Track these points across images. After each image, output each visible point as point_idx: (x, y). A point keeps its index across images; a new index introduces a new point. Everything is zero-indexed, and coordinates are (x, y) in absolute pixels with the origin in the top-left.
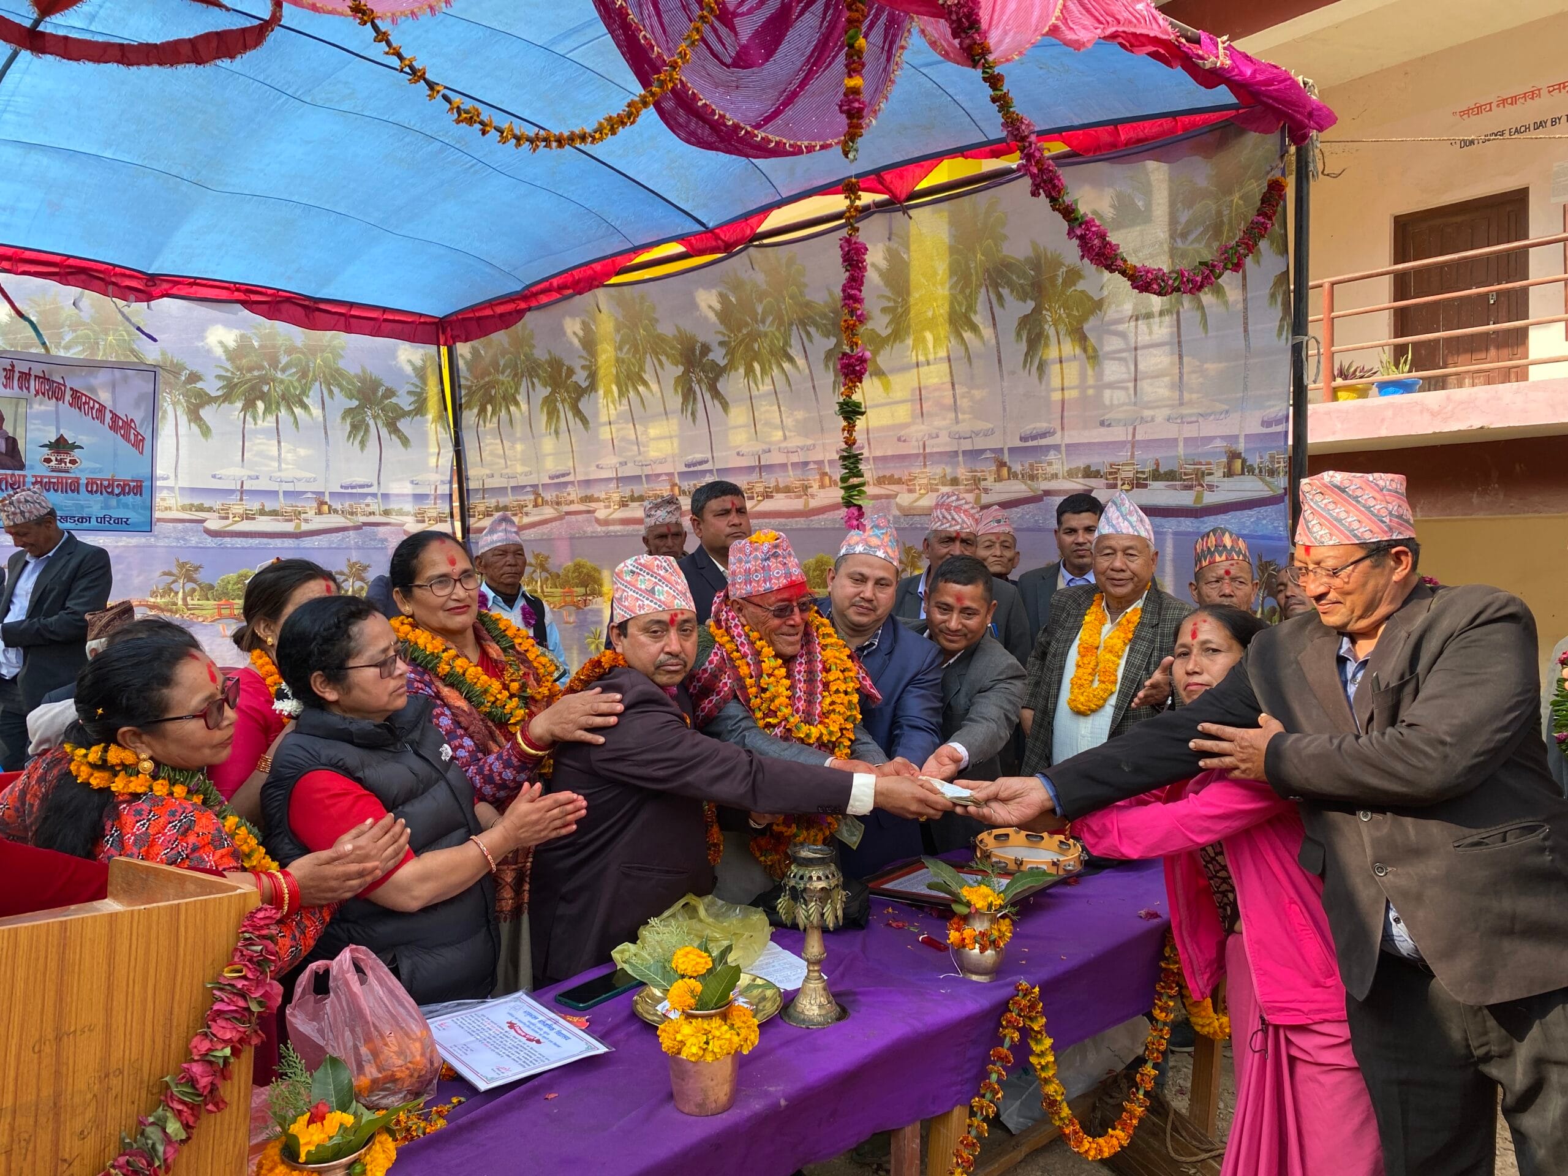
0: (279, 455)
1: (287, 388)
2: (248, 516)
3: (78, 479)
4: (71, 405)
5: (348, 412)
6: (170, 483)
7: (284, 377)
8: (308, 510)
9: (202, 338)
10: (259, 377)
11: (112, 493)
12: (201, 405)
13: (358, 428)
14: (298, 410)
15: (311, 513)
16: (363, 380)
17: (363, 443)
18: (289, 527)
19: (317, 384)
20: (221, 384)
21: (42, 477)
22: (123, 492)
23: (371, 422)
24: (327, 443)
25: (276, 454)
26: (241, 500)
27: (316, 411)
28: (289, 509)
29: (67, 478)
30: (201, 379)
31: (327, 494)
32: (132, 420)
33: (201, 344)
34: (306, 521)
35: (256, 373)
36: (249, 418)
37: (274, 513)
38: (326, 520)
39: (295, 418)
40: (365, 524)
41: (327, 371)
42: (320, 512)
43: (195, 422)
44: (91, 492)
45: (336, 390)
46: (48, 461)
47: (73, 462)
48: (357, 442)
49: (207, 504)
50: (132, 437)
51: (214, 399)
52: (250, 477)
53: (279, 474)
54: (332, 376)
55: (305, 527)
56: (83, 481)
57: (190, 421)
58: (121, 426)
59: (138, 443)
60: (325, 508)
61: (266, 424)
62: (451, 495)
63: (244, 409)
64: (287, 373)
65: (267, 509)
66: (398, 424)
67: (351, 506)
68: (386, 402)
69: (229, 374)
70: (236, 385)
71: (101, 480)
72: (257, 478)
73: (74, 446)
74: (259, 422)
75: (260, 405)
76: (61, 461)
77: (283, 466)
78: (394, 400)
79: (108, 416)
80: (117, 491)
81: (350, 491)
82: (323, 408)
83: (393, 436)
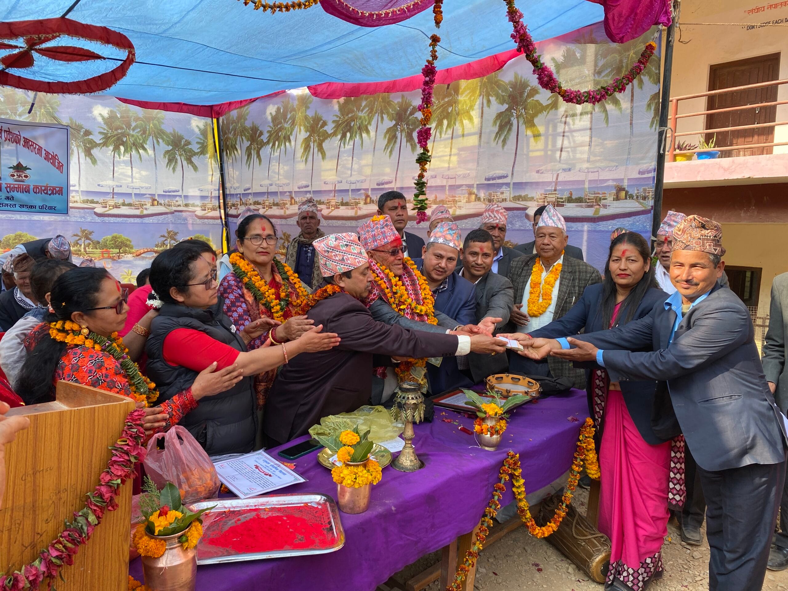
0: (132, 174)
1: (136, 140)
2: (116, 206)
3: (29, 185)
4: (24, 146)
5: (167, 152)
6: (76, 188)
7: (134, 133)
8: (147, 203)
9: (91, 112)
10: (121, 133)
11: (47, 193)
12: (92, 148)
13: (172, 160)
14: (141, 151)
15: (148, 206)
16: (174, 136)
17: (174, 169)
18: (137, 212)
19: (151, 137)
20: (102, 136)
21: (10, 184)
22: (52, 193)
23: (178, 158)
24: (156, 169)
25: (130, 174)
26: (113, 198)
27: (151, 152)
28: (137, 203)
29: (23, 185)
30: (91, 134)
31: (156, 195)
32: (56, 155)
33: (90, 115)
34: (146, 209)
35: (119, 131)
36: (116, 155)
37: (130, 205)
38: (156, 209)
39: (140, 155)
40: (176, 211)
41: (156, 130)
42: (153, 205)
43: (89, 157)
44: (36, 193)
45: (160, 141)
46: (13, 176)
47: (26, 177)
48: (171, 168)
49: (96, 200)
50: (57, 164)
51: (98, 145)
52: (117, 186)
53: (132, 185)
54: (159, 134)
55: (145, 212)
56: (32, 187)
57: (86, 156)
58: (51, 158)
59: (60, 167)
60: (156, 203)
61: (125, 158)
62: (219, 197)
63: (114, 150)
64: (135, 131)
65: (126, 203)
66: (192, 159)
67: (169, 202)
68: (186, 147)
69: (106, 132)
70: (109, 137)
71: (41, 187)
72: (121, 186)
73: (26, 168)
74: (122, 157)
75: (122, 148)
76: (20, 176)
77: (134, 180)
78: (190, 147)
79: (44, 152)
80: (49, 192)
81: (168, 194)
82: (154, 150)
83: (189, 165)
